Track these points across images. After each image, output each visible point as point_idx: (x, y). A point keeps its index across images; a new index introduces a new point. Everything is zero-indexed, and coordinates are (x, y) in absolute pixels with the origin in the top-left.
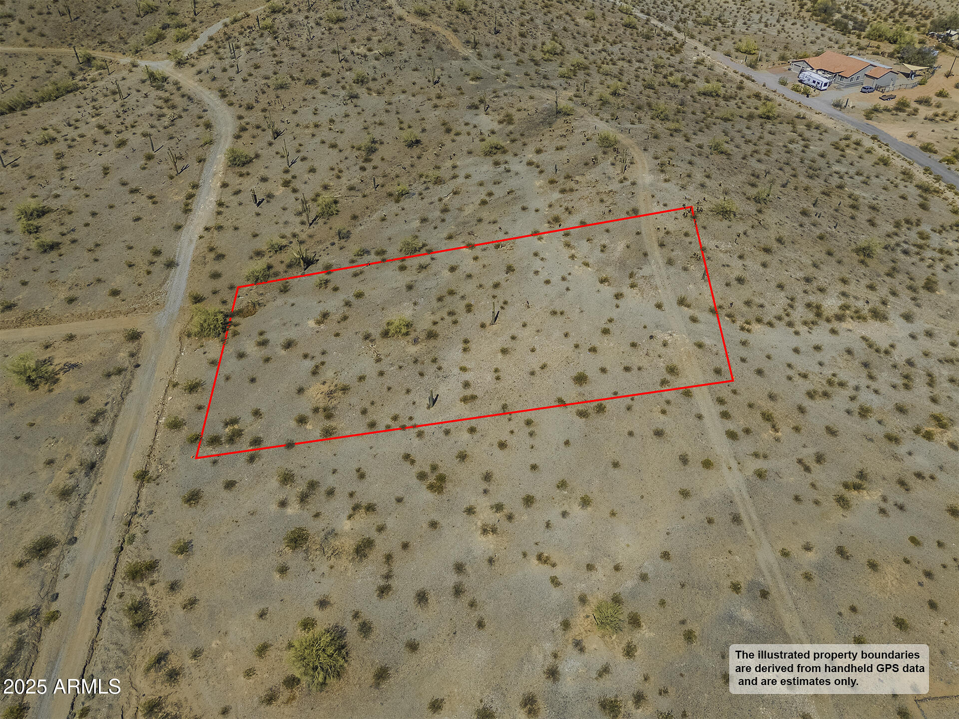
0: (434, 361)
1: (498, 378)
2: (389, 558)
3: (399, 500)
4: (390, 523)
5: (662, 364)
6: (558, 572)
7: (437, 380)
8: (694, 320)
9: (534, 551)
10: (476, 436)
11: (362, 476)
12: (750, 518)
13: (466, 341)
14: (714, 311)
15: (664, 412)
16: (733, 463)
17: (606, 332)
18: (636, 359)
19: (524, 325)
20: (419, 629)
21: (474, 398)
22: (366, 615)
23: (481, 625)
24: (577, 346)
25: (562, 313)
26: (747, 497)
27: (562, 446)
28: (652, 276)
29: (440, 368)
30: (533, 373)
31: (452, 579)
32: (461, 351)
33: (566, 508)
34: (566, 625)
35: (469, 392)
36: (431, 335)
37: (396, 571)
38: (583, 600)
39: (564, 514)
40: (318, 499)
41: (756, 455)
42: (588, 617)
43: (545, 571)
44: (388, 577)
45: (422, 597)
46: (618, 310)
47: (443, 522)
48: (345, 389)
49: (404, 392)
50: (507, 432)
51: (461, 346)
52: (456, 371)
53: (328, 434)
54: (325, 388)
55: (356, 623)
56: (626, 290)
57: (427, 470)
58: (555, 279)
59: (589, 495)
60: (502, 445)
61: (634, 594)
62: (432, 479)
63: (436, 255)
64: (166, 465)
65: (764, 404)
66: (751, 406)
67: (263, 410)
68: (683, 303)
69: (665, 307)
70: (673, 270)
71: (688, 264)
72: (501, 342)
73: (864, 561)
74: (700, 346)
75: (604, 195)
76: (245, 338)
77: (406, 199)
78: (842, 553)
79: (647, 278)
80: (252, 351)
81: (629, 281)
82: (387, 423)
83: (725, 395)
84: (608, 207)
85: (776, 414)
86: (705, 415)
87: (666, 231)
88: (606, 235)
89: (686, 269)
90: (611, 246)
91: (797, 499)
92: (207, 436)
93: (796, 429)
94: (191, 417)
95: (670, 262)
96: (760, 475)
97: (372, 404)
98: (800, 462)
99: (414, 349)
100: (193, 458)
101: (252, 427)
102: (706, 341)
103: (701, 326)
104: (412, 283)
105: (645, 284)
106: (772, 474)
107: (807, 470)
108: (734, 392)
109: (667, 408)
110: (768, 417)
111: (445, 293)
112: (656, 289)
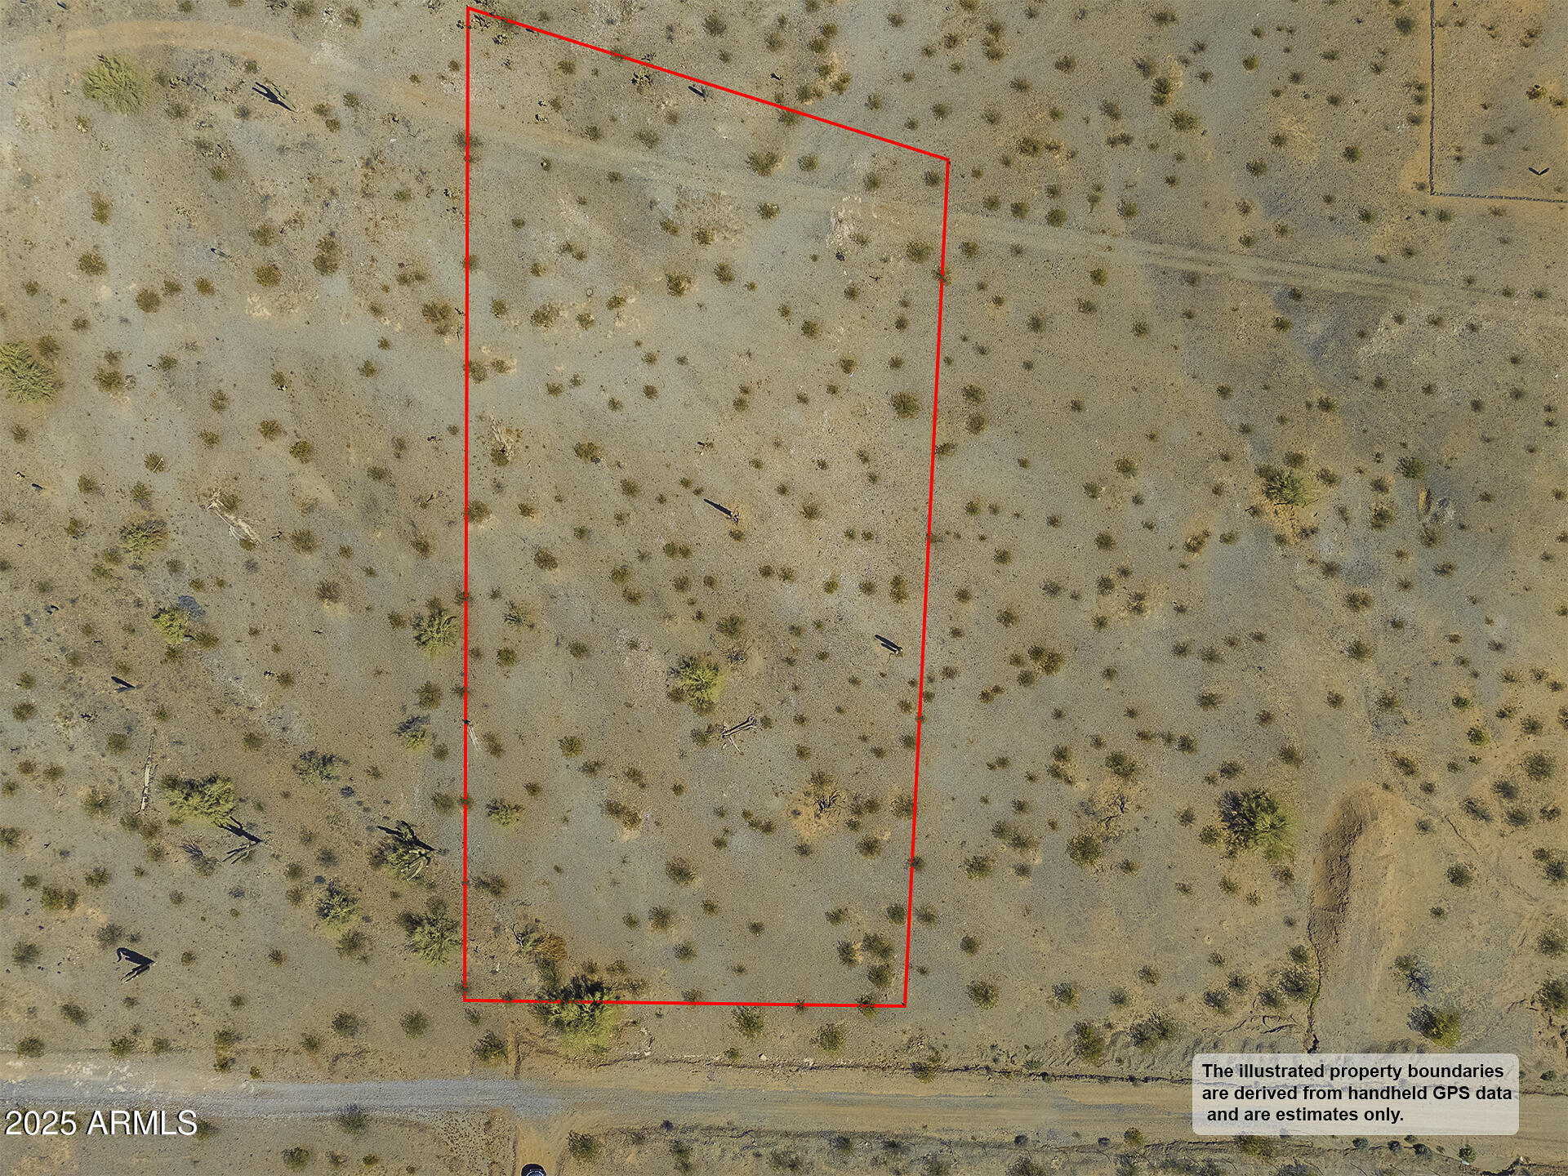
0: (796, 630)
1: (868, 536)
2: (1143, 736)
3: (1058, 715)
4: (1090, 729)
5: (900, 265)
6: (1216, 532)
7: (843, 633)
8: (808, 164)
9: (1181, 555)
10: (975, 591)
11: (1003, 762)
12: (1191, 260)
13: (766, 572)
14: (789, 116)
15: (999, 301)
16: (1103, 240)
17: (809, 329)
18: (887, 306)
19: (758, 465)
20: (1246, 709)
21: (897, 582)
22: (1214, 769)
23: (1259, 638)
24: (833, 390)
25: (745, 391)
26: (1158, 248)
27: (1025, 472)
28: (680, 191)
29: (818, 625)
30: (873, 479)
31: (1192, 662)
32: (786, 584)
33: (1128, 496)
34: (1280, 540)
35: (884, 587)
36: (731, 626)
37: (1164, 729)
38: (1255, 511)
39: (1137, 500)
40: (1022, 823)
41: (1094, 200)
42: (1276, 512)
43: (1212, 545)
44: (1169, 739)
45: (1207, 701)
46: (760, 288)
47: (1107, 661)
48: (819, 779)
49: (852, 688)
50: (981, 546)
51: (775, 582)
52: (831, 600)
53: (909, 808)
54: (808, 811)
55: (1220, 780)
56: (712, 254)
57: (1017, 671)
58: (646, 376)
59: (1115, 458)
60: (1003, 557)
61: (1264, 449)
62: (1032, 666)
63: (480, 586)
64: (910, 1041)
65: (1005, 139)
66: (1007, 162)
67: (830, 908)
68: (762, 164)
69: (770, 201)
70: (670, 142)
71: (658, 106)
72: (786, 514)
73: (1270, 148)
74: (872, 183)
75: (378, 184)
76: (637, 950)
77: (206, 620)
78: (1256, 169)
79: (683, 201)
80: (676, 935)
81: (685, 238)
82: (910, 719)
83: (980, 190)
84: (430, 191)
85: (1025, 131)
86: (1014, 240)
87: (549, 107)
88: (532, 231)
89: (673, 118)
90: (570, 234)
91: (1171, 181)
92: (867, 988)
93: (1055, 114)
94: (817, 1020)
95: (649, 140)
96: (1128, 212)
97: (864, 739)
98: (1112, 142)
99: (756, 662)
100: (904, 1005)
101: (864, 922)
102: (863, 166)
103: (824, 159)
104: (564, 644)
105: (699, 213)
106: (1128, 193)
107: (1126, 140)
108: (977, 174)
109: (991, 292)
110: (1029, 147)
111: (618, 589)
112: (717, 197)
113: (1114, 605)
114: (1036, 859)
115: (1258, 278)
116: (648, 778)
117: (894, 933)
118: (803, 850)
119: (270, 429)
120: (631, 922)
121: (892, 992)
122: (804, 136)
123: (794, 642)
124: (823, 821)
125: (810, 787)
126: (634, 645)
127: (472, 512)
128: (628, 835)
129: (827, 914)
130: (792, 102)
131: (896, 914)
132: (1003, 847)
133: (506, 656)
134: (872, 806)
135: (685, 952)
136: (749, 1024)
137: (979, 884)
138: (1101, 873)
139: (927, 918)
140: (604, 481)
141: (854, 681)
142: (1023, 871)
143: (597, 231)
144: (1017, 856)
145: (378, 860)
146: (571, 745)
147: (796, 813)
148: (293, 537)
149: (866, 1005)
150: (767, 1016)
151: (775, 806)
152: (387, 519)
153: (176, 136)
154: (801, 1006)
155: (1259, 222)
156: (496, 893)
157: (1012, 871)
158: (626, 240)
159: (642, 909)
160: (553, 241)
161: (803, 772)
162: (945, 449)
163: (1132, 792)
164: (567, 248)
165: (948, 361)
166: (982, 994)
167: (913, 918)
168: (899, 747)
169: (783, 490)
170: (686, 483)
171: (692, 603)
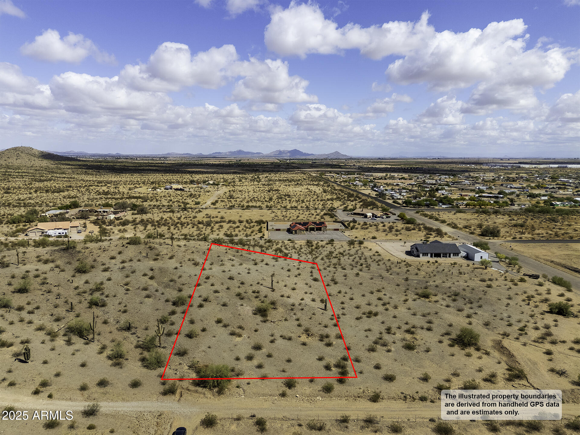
0: (293, 305)
2: (413, 327)
3: (383, 323)
6: (410, 300)
7: (308, 307)
11: (369, 330)
13: (282, 296)
17: (288, 271)
19: (278, 283)
20: (443, 324)
21: (321, 300)
22: (442, 334)
23: (436, 314)
24: (296, 277)
29: (299, 305)
30: (310, 287)
32: (288, 298)
34: (429, 302)
35: (318, 301)
38: (419, 298)
39: (385, 295)
44: (422, 328)
48: (307, 331)
51: (285, 298)
52: (302, 302)
53: (340, 337)
54: (304, 336)
55: (446, 336)
58: (248, 271)
62: (369, 315)
64: (364, 391)
72: (287, 289)
82: (334, 322)
84: (199, 253)
88: (222, 258)
94: (320, 385)
97: (320, 324)
99: (281, 310)
113: (388, 307)
114: (392, 349)
116: (245, 328)
117: (345, 364)
118: (304, 344)
119: (145, 275)
120: (238, 359)
123: (293, 307)
124: (310, 338)
125: (304, 332)
126: (242, 305)
129: (317, 359)
131: (344, 359)
132: (378, 346)
133: (201, 306)
134: (327, 336)
136: (290, 385)
137: (374, 353)
138: (418, 353)
139: (357, 360)
140: (236, 283)
141: (314, 314)
143: (237, 259)
144: (385, 348)
146: (219, 321)
147: (300, 336)
148: (142, 289)
149: (340, 381)
151: (292, 335)
152: (172, 287)
154: (311, 381)
156: (183, 356)
157: (384, 351)
158: (244, 260)
159: (242, 356)
160: (226, 259)
161: (301, 329)
162: (328, 285)
164: (230, 260)
166: (389, 379)
167: (351, 361)
168: (332, 326)
169: (285, 287)
170: (258, 283)
171: (260, 300)
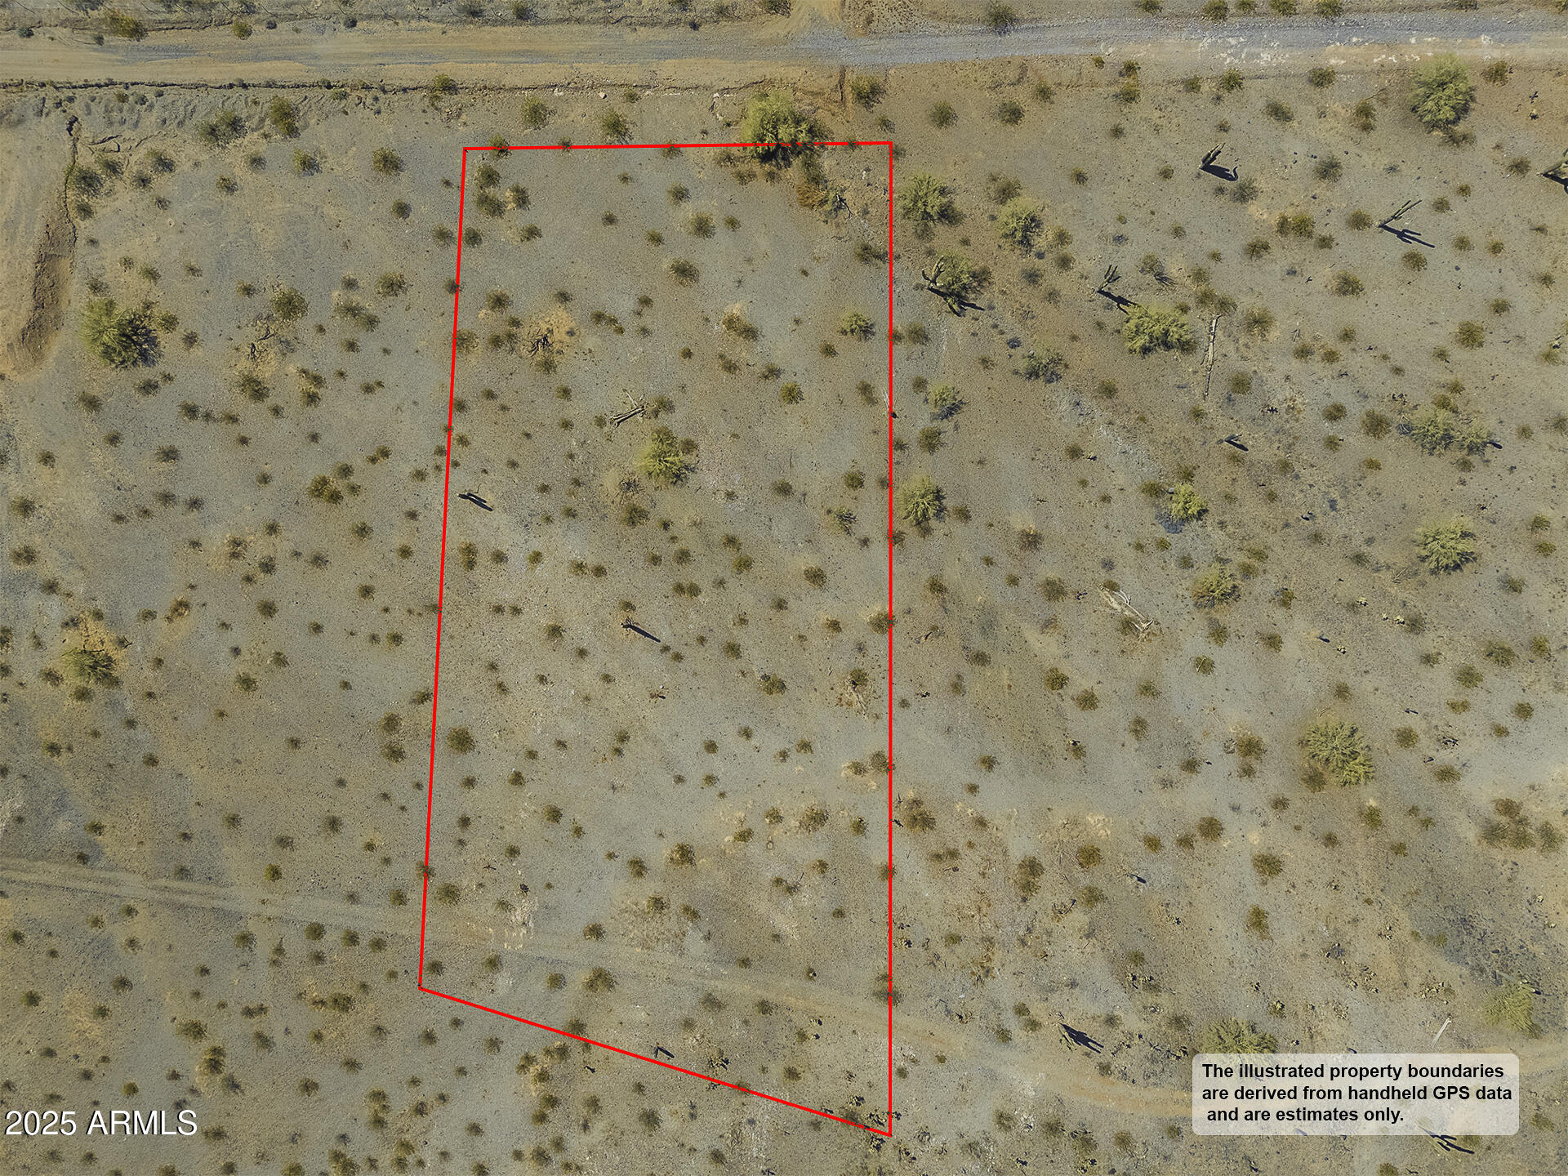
0: (570, 513)
1: (499, 609)
2: (233, 419)
3: (314, 438)
4: (284, 425)
5: (467, 883)
6: (160, 621)
7: (525, 512)
8: (557, 981)
9: (195, 598)
10: (394, 557)
11: (368, 389)
12: (184, 892)
13: (599, 571)
14: (576, 1029)
15: (370, 847)
16: (270, 911)
17: (555, 815)
18: (479, 841)
19: (607, 678)
20: (134, 448)
21: (471, 565)
22: (165, 388)
23: (119, 518)
24: (532, 755)
25: (618, 751)
26: (217, 903)
27: (345, 677)
28: (681, 951)
29: (548, 519)
30: (493, 667)
31: (183, 492)
32: (580, 559)
33: (245, 655)
34: (98, 616)
35: (483, 559)
36: (635, 516)
37: (212, 426)
38: (122, 643)
39: (236, 651)
40: (349, 329)
41: (279, 950)
42: (102, 643)
43: (163, 607)
44: (208, 416)
45: (170, 455)
46: (602, 854)
47: (267, 491)
48: (548, 366)
49: (515, 458)
50: (387, 602)
51: (591, 561)
52: (536, 545)
53: (459, 342)
54: (559, 335)
55: (159, 378)
56: (650, 887)
57: (353, 479)
58: (716, 764)
59: (258, 692)
60: (366, 591)
61: (113, 705)
62: (338, 484)
63: (879, 549)
64: (459, 116)
65: (366, 1011)
66: (364, 986)
67: (537, 242)
68: (601, 980)
69: (592, 943)
70: (690, 1000)
71: (703, 1036)
72: (579, 630)
73: (110, 1005)
74: (494, 963)
75: (978, 951)
76: (727, 196)
77: (1154, 510)
78: (123, 983)
79: (678, 941)
80: (688, 211)
81: (676, 902)
82: (459, 429)
83: (390, 958)
84: (926, 945)
85: (347, 1019)
86: (356, 909)
87: (808, 1034)
88: (825, 906)
89: (688, 1024)
90: (789, 903)
91: (204, 971)
92: (502, 166)
93: (318, 1037)
94: (550, 133)
95: (712, 1003)
96: (246, 939)
97: (504, 408)
98: (262, 1009)
99: (610, 481)
100: (465, 150)
101: (505, 230)
102: (503, 981)
103: (541, 987)
104: (798, 495)
105: (662, 929)
106: (246, 958)
107: (249, 1012)
108: (393, 975)
109: (378, 855)
110: (343, 1003)
111: (746, 551)
112: (644, 945)
113: (260, 547)
114: (337, 295)
115: (121, 876)
116: (717, 365)
117: (475, 219)
118: (564, 297)
119: (1088, 701)
120: (732, 223)
121: (476, 160)
122: (561, 1009)
123: (572, 503)
124: (544, 327)
125: (557, 358)
126: (730, 495)
127: (885, 623)
128: (735, 309)
129: (540, 236)
130: (574, 1046)
131: (474, 238)
132: (370, 307)
133: (855, 481)
134: (496, 342)
135: (680, 195)
136: (616, 126)
137: (392, 268)
138: (274, 282)
139: (443, 235)
140: (757, 659)
141: (513, 464)
142: (350, 284)
143: (762, 907)
144: (356, 298)
145: (981, 277)
146: (792, 395)
147: (571, 333)
148: (1065, 594)
149: (502, 149)
150: (598, 135)
151: (591, 340)
152: (972, 615)
153: (1181, 996)
154: (566, 146)
155: (120, 933)
156: (866, 248)
157: (360, 284)
158: (735, 899)
159: (722, 236)
160: (805, 898)
161: (562, 376)
162: (423, 698)
163: (244, 365)
164: (791, 890)
165: (419, 786)
166: (389, 163)
167: (456, 235)
168: (470, 400)
169: (582, 653)
170: (678, 657)
171: (673, 539)
